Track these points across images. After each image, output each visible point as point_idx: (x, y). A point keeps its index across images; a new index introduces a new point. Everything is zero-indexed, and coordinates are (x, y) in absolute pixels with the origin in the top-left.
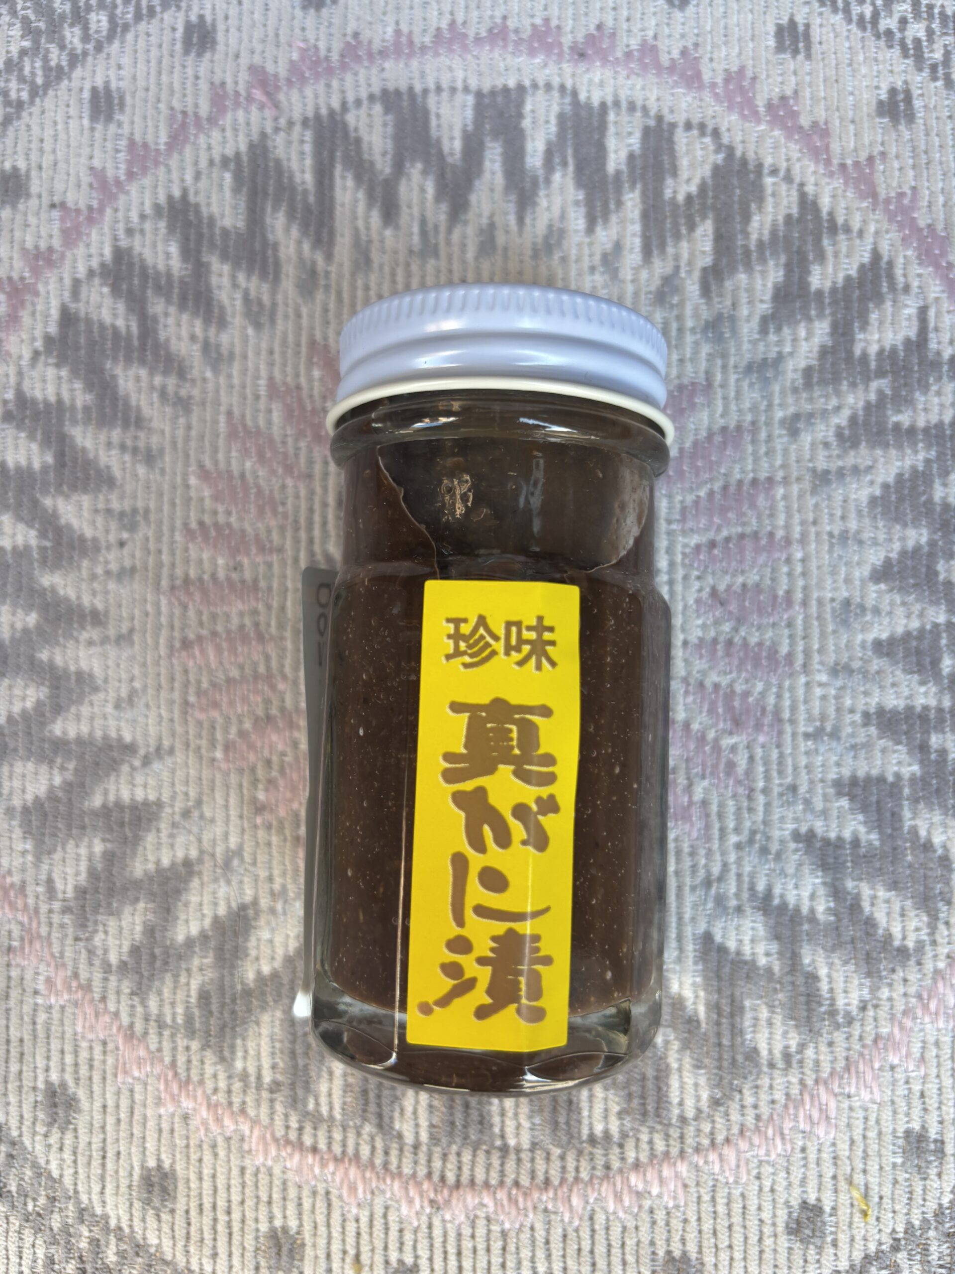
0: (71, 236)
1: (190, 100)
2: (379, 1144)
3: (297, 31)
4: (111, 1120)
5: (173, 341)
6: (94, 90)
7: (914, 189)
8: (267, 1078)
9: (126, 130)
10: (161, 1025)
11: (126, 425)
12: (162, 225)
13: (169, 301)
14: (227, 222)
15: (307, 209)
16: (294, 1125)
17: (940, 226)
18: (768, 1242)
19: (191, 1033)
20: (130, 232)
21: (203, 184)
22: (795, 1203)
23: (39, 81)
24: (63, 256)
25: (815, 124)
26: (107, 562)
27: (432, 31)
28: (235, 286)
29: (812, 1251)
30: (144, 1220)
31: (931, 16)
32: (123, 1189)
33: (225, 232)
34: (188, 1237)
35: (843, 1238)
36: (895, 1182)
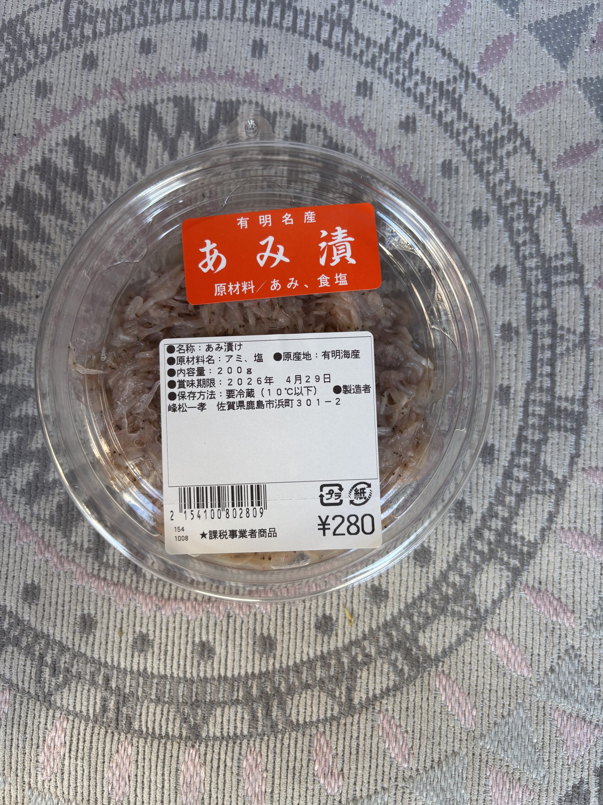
0: (22, 150)
1: (84, 92)
2: (135, 578)
3: (137, 64)
4: (11, 561)
5: (68, 204)
6: (38, 82)
7: (412, 163)
8: (86, 546)
9: (52, 102)
10: (38, 519)
11: (43, 242)
12: (66, 148)
13: (67, 186)
14: (97, 151)
15: (135, 148)
16: (96, 567)
17: (422, 181)
18: (306, 631)
19: (52, 524)
20: (51, 151)
21: (87, 132)
22: (320, 614)
23: (12, 74)
24: (18, 158)
25: (370, 130)
26: (29, 304)
27: (199, 70)
28: (99, 181)
29: (326, 637)
30: (23, 608)
31: (429, 83)
32: (15, 593)
33: (96, 155)
34: (43, 617)
35: (340, 632)
36: (365, 608)
